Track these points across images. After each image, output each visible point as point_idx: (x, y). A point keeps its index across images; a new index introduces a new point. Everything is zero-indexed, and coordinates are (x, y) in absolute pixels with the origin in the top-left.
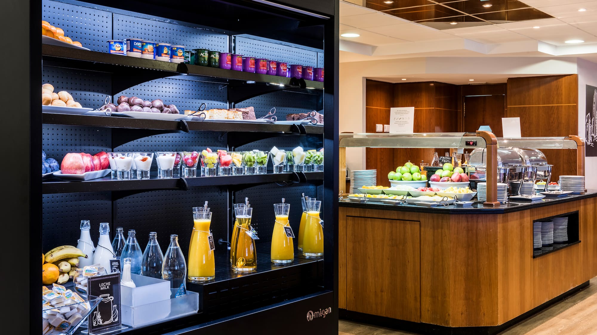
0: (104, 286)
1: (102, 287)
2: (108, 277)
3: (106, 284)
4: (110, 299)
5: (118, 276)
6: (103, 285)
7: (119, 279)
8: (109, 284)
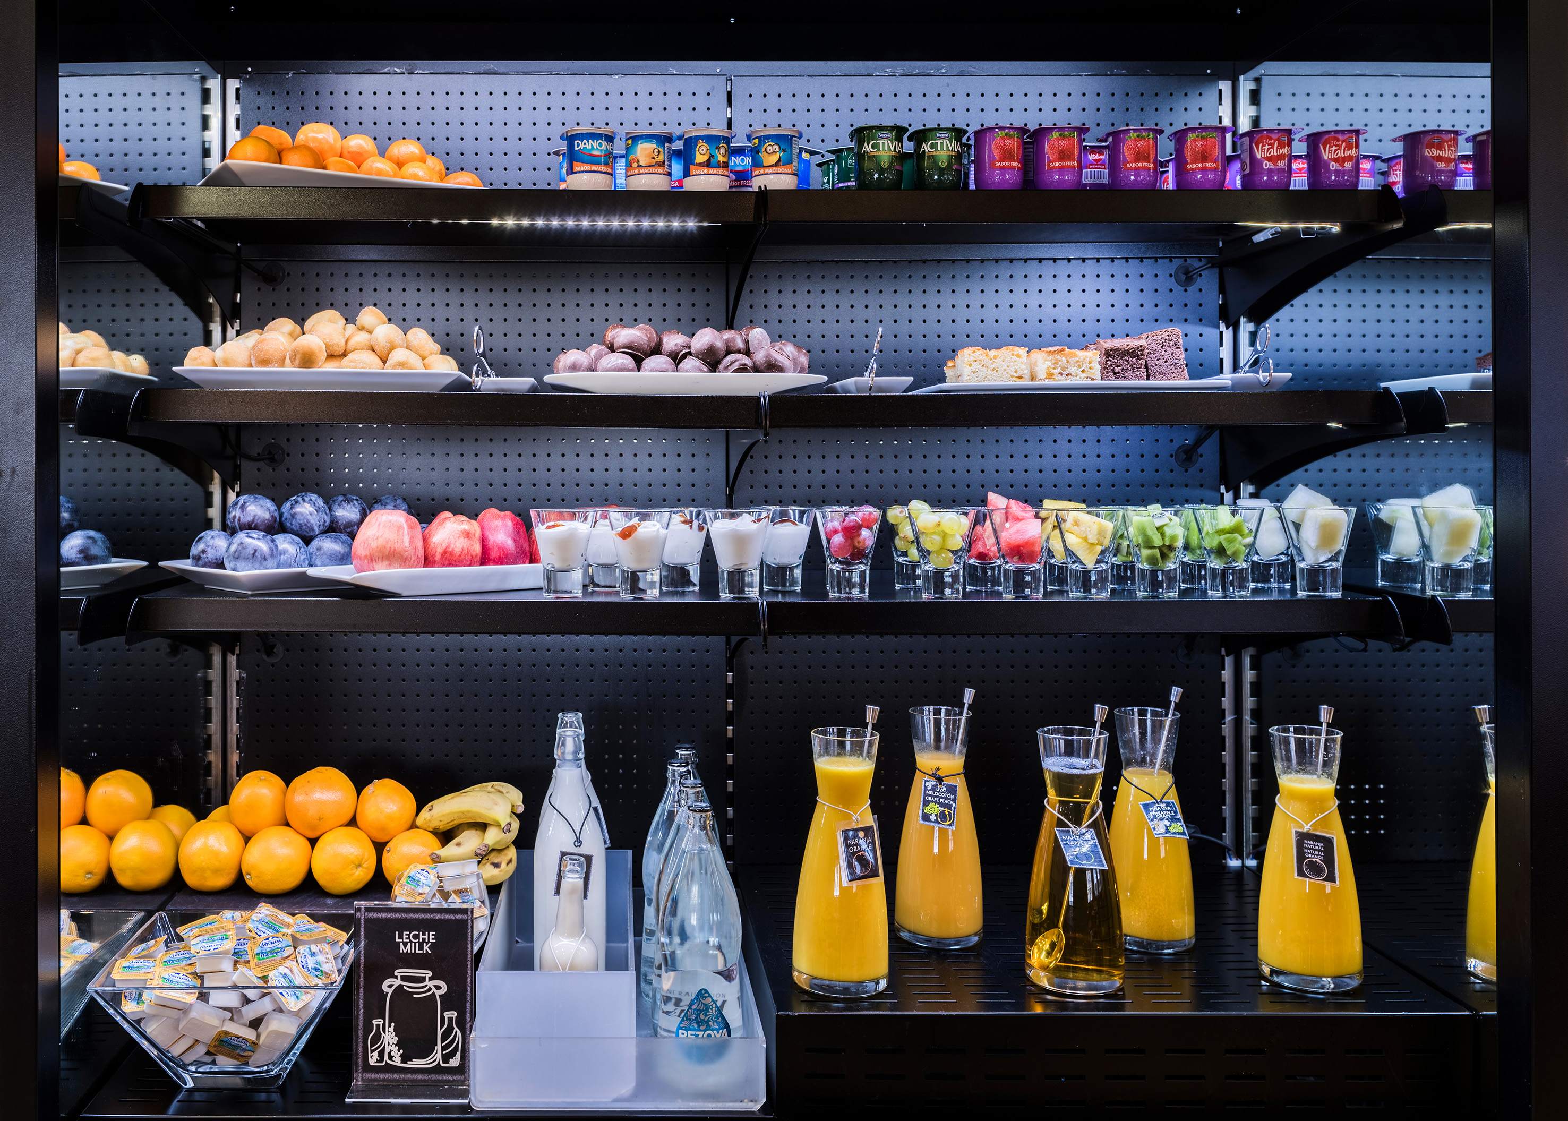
0: (411, 942)
1: (405, 944)
2: (428, 916)
3: (421, 937)
4: (434, 989)
5: (465, 917)
6: (409, 938)
7: (469, 926)
8: (430, 936)
